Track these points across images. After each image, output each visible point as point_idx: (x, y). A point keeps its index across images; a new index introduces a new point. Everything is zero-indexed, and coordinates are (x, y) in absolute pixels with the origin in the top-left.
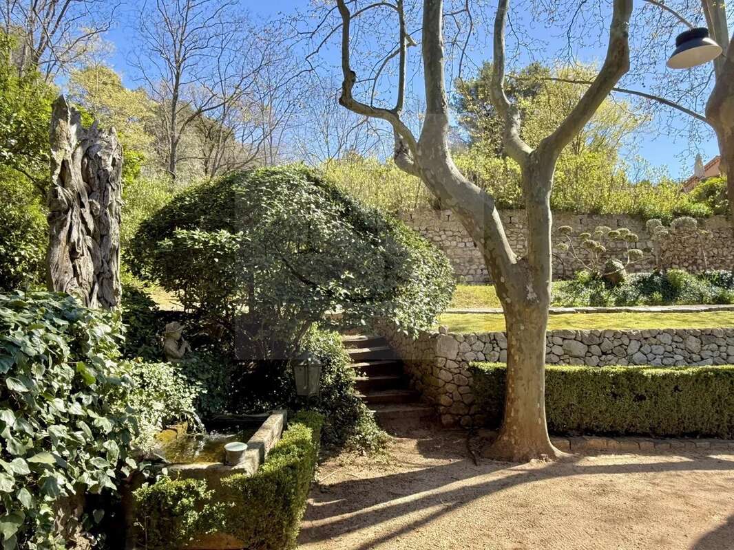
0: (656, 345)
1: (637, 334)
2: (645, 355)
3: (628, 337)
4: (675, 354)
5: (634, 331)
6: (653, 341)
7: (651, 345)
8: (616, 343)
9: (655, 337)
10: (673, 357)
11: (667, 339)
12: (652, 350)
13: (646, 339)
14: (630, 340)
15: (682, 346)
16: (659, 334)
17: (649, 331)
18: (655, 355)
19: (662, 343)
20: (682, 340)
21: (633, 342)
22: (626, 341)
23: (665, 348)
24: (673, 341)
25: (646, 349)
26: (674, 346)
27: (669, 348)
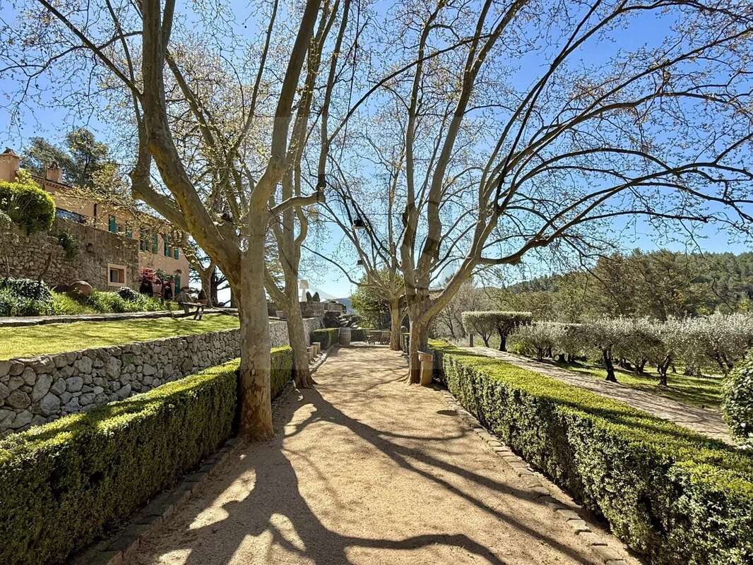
0: (72, 376)
1: (48, 364)
2: (58, 396)
3: (35, 371)
4: (96, 385)
5: (43, 359)
6: (70, 371)
7: (65, 378)
8: (14, 385)
9: (71, 365)
10: (92, 392)
11: (85, 365)
12: (67, 385)
13: (59, 369)
14: (37, 375)
15: (103, 372)
16: (77, 359)
17: (65, 356)
18: (72, 392)
19: (80, 372)
20: (103, 364)
21: (43, 378)
22: (30, 378)
23: (84, 378)
24: (93, 367)
25: (60, 386)
26: (94, 375)
27: (89, 379)
